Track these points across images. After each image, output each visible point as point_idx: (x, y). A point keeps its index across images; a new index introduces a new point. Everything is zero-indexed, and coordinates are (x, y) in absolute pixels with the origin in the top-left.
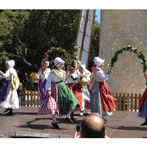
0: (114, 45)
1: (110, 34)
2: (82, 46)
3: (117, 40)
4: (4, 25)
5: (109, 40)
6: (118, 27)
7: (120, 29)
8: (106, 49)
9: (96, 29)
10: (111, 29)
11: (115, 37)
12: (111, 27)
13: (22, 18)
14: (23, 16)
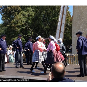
0: (80, 28)
1: (78, 22)
2: (60, 29)
3: (82, 25)
4: (21, 20)
5: (78, 25)
6: (82, 18)
7: (84, 19)
8: (76, 30)
9: (70, 20)
10: (78, 19)
11: (81, 24)
12: (78, 18)
13: (30, 16)
14: (31, 14)
